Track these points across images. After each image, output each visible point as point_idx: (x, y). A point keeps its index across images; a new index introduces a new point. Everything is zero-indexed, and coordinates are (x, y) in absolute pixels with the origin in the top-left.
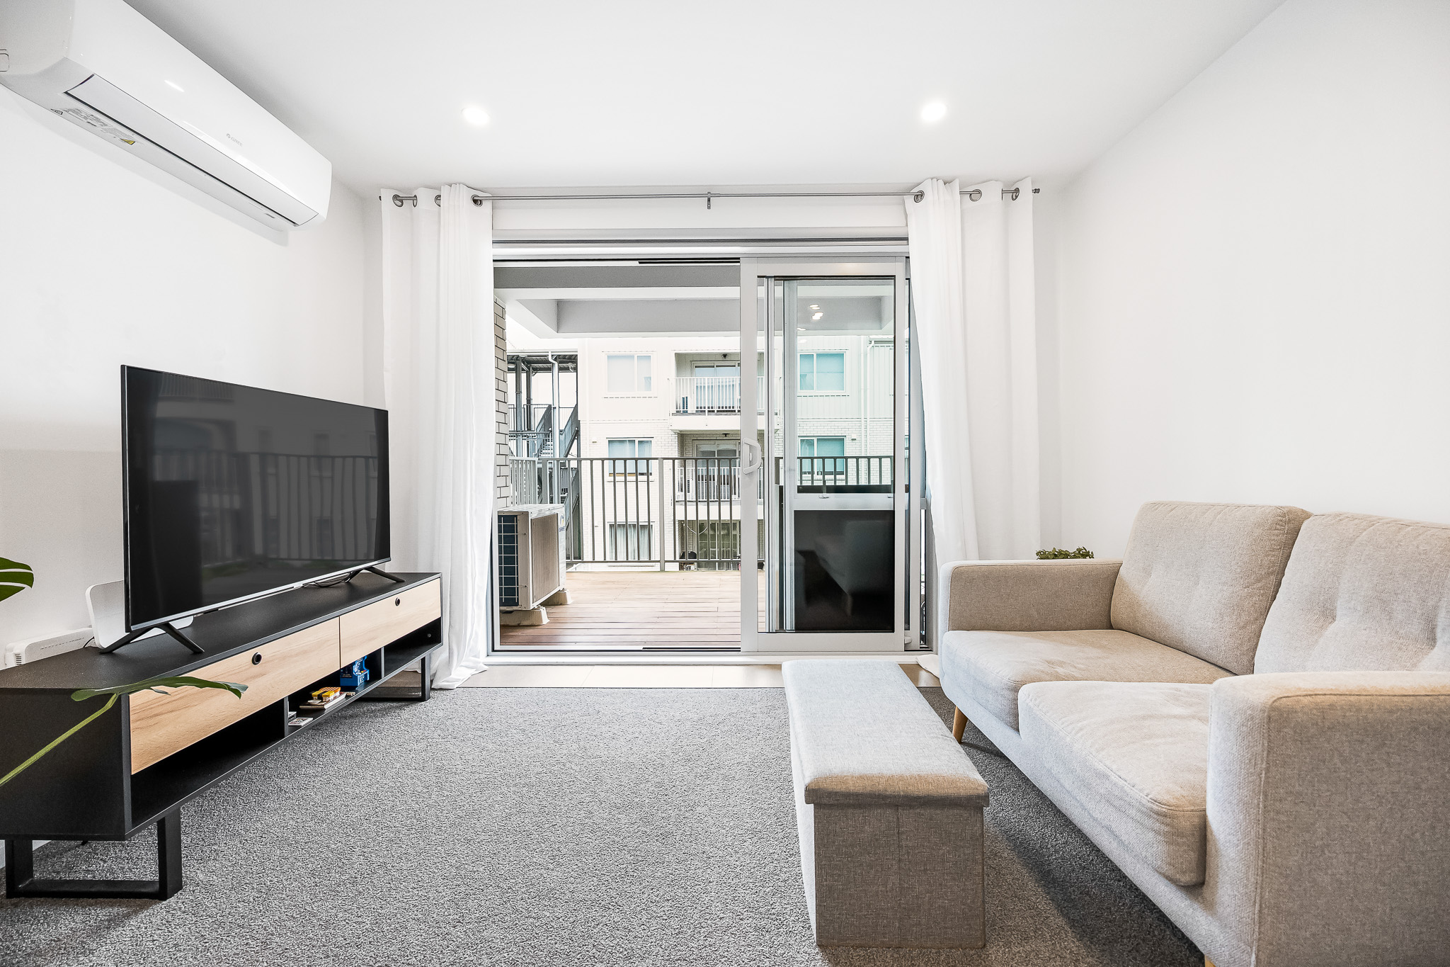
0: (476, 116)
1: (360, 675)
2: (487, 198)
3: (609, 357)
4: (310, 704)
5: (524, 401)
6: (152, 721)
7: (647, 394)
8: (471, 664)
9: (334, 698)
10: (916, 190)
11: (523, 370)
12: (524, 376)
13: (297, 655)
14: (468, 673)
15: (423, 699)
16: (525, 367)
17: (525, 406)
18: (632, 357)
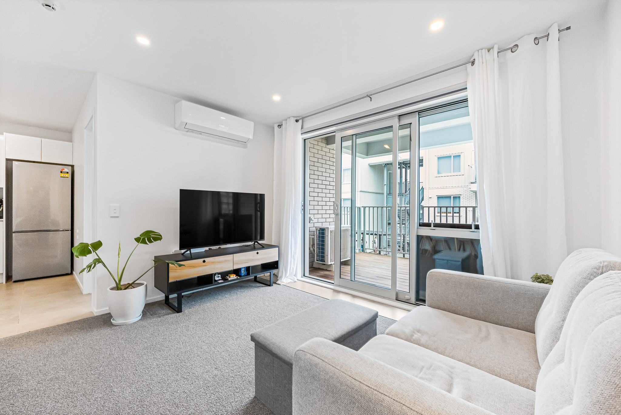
0: (276, 98)
1: (243, 272)
2: (300, 119)
3: (439, 158)
4: (227, 278)
5: (404, 180)
6: (175, 271)
7: (458, 173)
8: (292, 278)
9: (233, 277)
10: (472, 60)
11: (403, 167)
12: (404, 170)
13: (217, 263)
14: (289, 281)
15: (270, 286)
16: (404, 166)
17: (405, 183)
18: (451, 157)
